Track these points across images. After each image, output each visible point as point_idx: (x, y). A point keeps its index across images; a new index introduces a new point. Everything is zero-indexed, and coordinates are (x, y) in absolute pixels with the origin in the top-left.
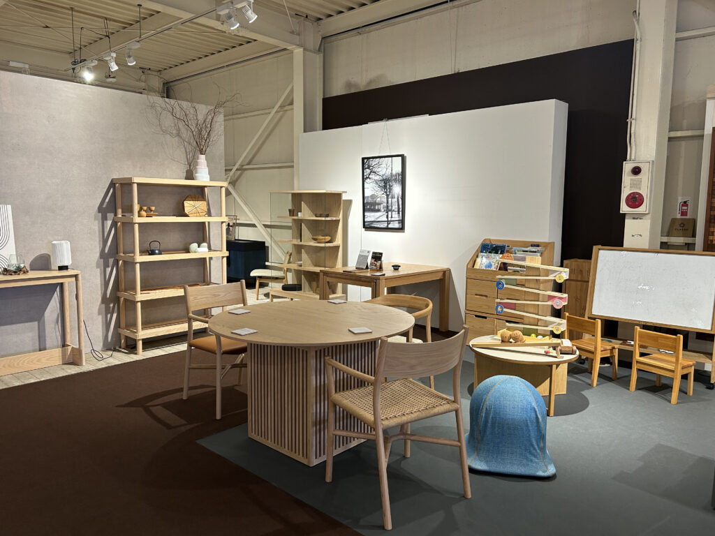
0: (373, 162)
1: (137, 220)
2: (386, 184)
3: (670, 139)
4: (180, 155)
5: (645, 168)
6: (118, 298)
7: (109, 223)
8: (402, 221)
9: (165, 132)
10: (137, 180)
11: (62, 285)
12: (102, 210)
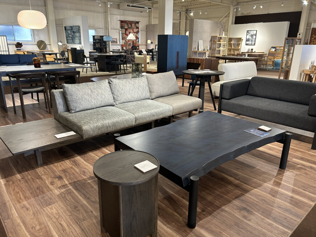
0: (249, 31)
1: (217, 42)
2: (252, 36)
3: (306, 29)
4: (219, 31)
5: (301, 34)
7: (211, 43)
8: (255, 43)
9: (218, 27)
10: (218, 36)
11: (205, 53)
12: (210, 41)
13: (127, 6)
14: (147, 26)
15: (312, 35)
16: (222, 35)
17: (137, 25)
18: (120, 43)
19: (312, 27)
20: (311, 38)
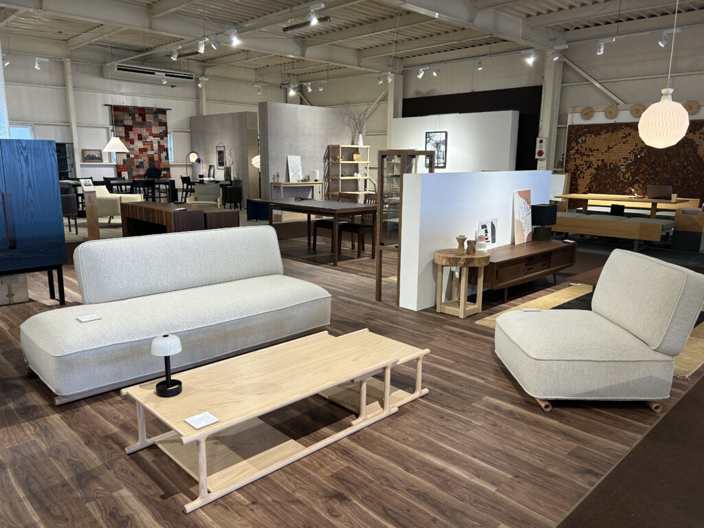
0: (431, 135)
1: (341, 162)
2: (437, 145)
3: (558, 128)
4: (350, 134)
5: (544, 140)
6: (329, 195)
7: (326, 163)
8: (445, 163)
9: (345, 124)
10: (341, 146)
11: (313, 187)
12: (325, 158)
13: (118, 69)
14: (192, 120)
15: (569, 142)
16: (357, 144)
17: (161, 117)
18: (111, 161)
19: (569, 123)
20: (568, 150)
